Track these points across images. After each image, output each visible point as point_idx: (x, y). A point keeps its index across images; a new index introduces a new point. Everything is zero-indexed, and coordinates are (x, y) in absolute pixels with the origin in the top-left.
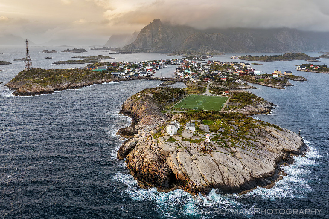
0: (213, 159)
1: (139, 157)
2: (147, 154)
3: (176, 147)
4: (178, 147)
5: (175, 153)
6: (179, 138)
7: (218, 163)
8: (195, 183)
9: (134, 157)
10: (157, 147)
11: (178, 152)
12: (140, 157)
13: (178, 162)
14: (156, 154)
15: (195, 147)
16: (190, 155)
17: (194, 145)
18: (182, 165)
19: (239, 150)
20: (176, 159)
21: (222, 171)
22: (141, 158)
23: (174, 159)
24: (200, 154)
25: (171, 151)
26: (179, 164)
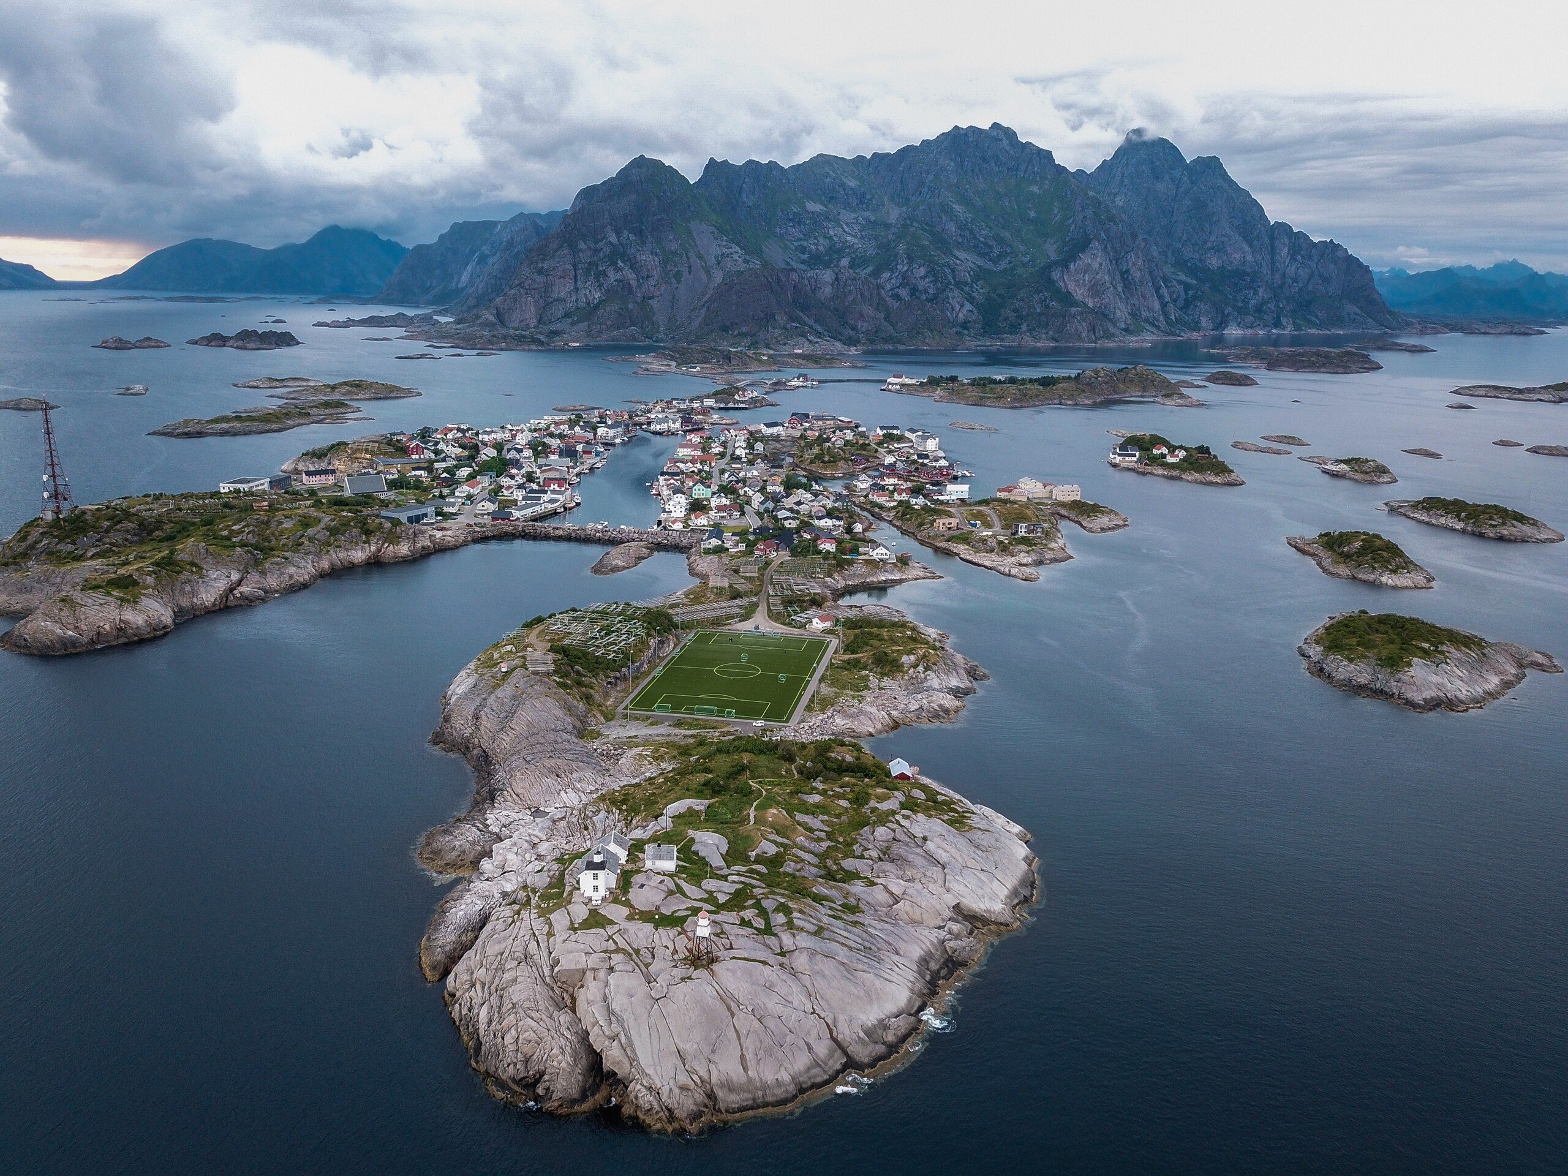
0: (721, 992)
1: (489, 987)
2: (514, 981)
3: (605, 952)
4: (611, 952)
5: (602, 974)
6: (617, 913)
7: (732, 1004)
8: (657, 1081)
9: (473, 985)
10: (545, 954)
11: (611, 969)
12: (493, 988)
13: (610, 1012)
14: (543, 979)
15: (666, 947)
16: (649, 980)
17: (665, 937)
18: (621, 1022)
19: (804, 945)
20: (605, 999)
21: (743, 1032)
22: (497, 991)
23: (599, 997)
24: (679, 972)
25: (590, 969)
26: (613, 1018)
